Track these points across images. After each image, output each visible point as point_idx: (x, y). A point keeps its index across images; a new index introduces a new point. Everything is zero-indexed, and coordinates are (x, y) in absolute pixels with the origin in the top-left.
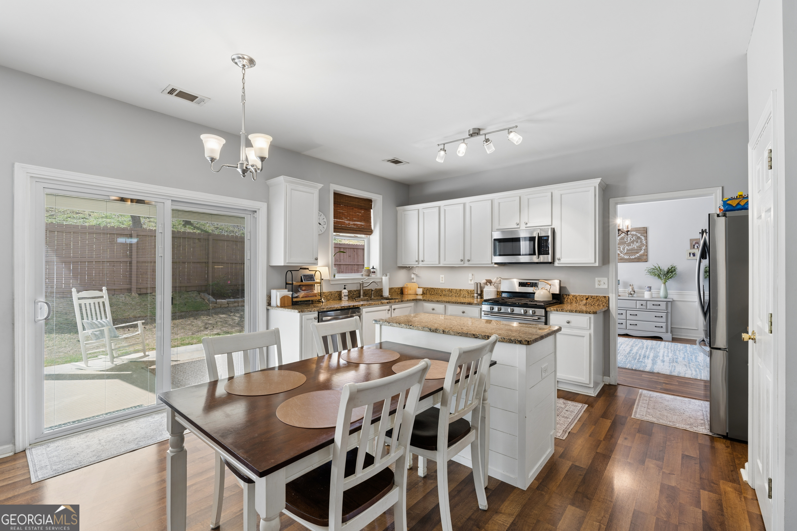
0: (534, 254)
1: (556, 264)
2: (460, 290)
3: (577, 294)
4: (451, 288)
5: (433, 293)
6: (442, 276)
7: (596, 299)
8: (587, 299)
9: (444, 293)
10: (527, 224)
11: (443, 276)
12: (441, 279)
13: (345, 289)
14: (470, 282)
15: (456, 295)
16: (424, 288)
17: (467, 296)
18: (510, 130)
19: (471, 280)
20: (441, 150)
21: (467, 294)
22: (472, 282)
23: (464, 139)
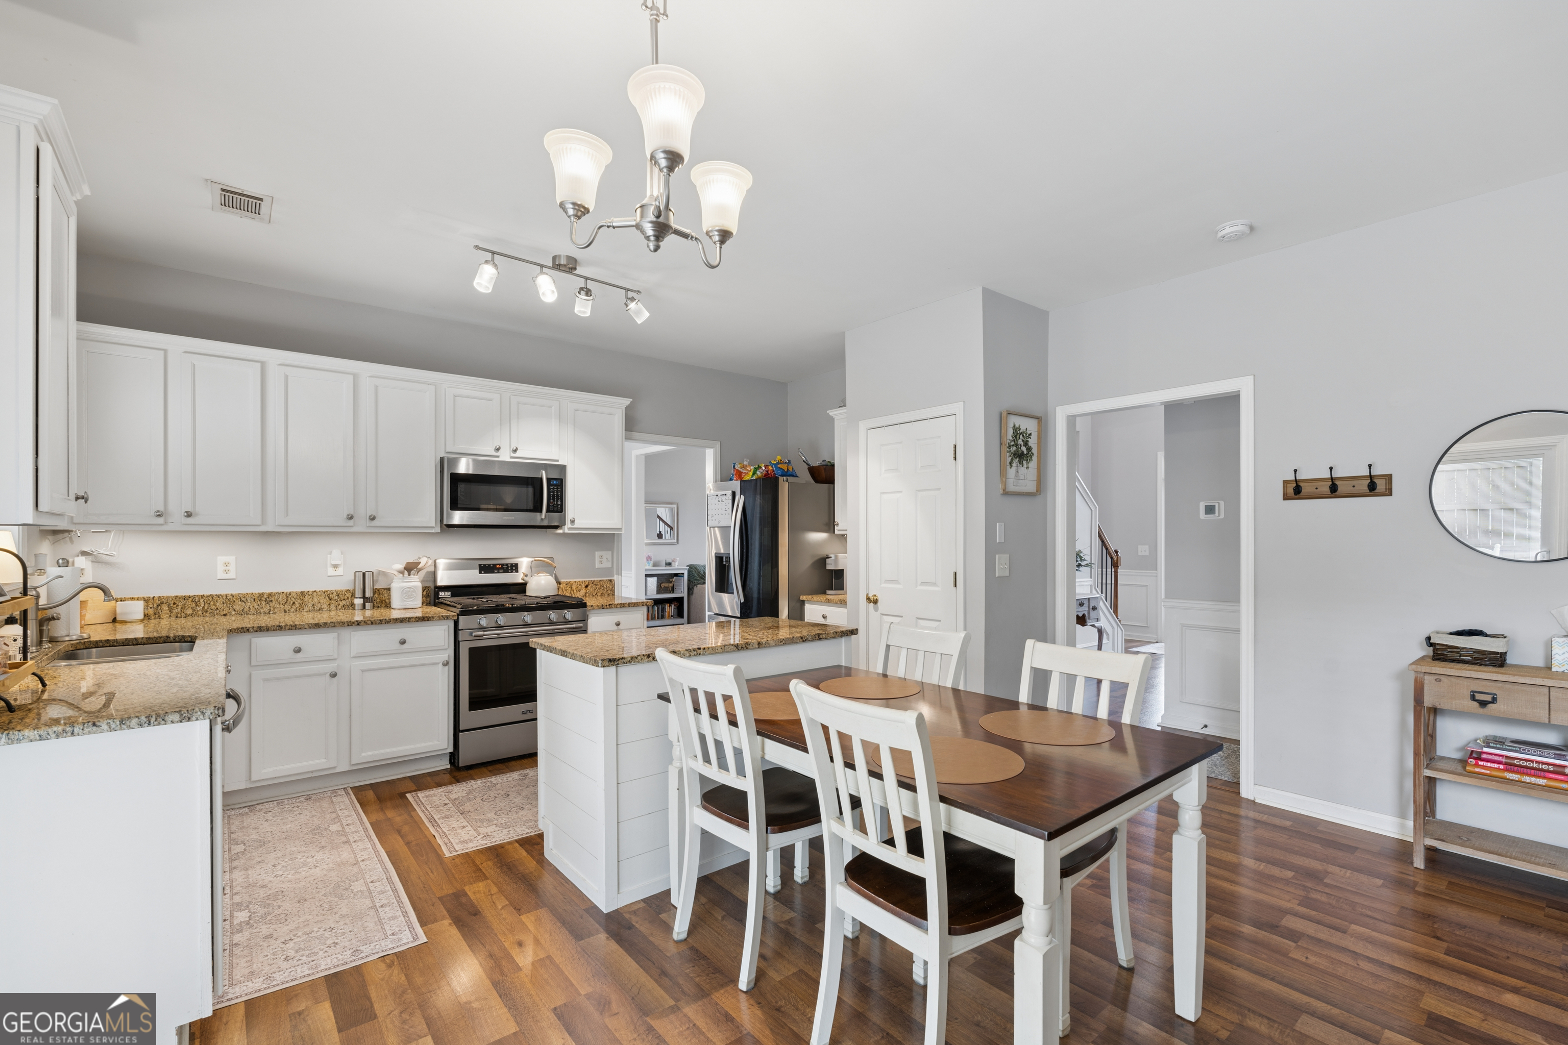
0: (537, 508)
1: (566, 528)
2: (302, 593)
3: (572, 580)
4: (267, 590)
5: (189, 611)
6: (221, 559)
7: (600, 585)
8: (587, 586)
9: (237, 607)
10: (515, 451)
11: (231, 559)
12: (220, 568)
14: (331, 571)
15: (287, 607)
16: (146, 600)
17: (325, 606)
18: (630, 294)
19: (335, 566)
20: (487, 262)
21: (325, 601)
22: (340, 571)
23: (542, 266)
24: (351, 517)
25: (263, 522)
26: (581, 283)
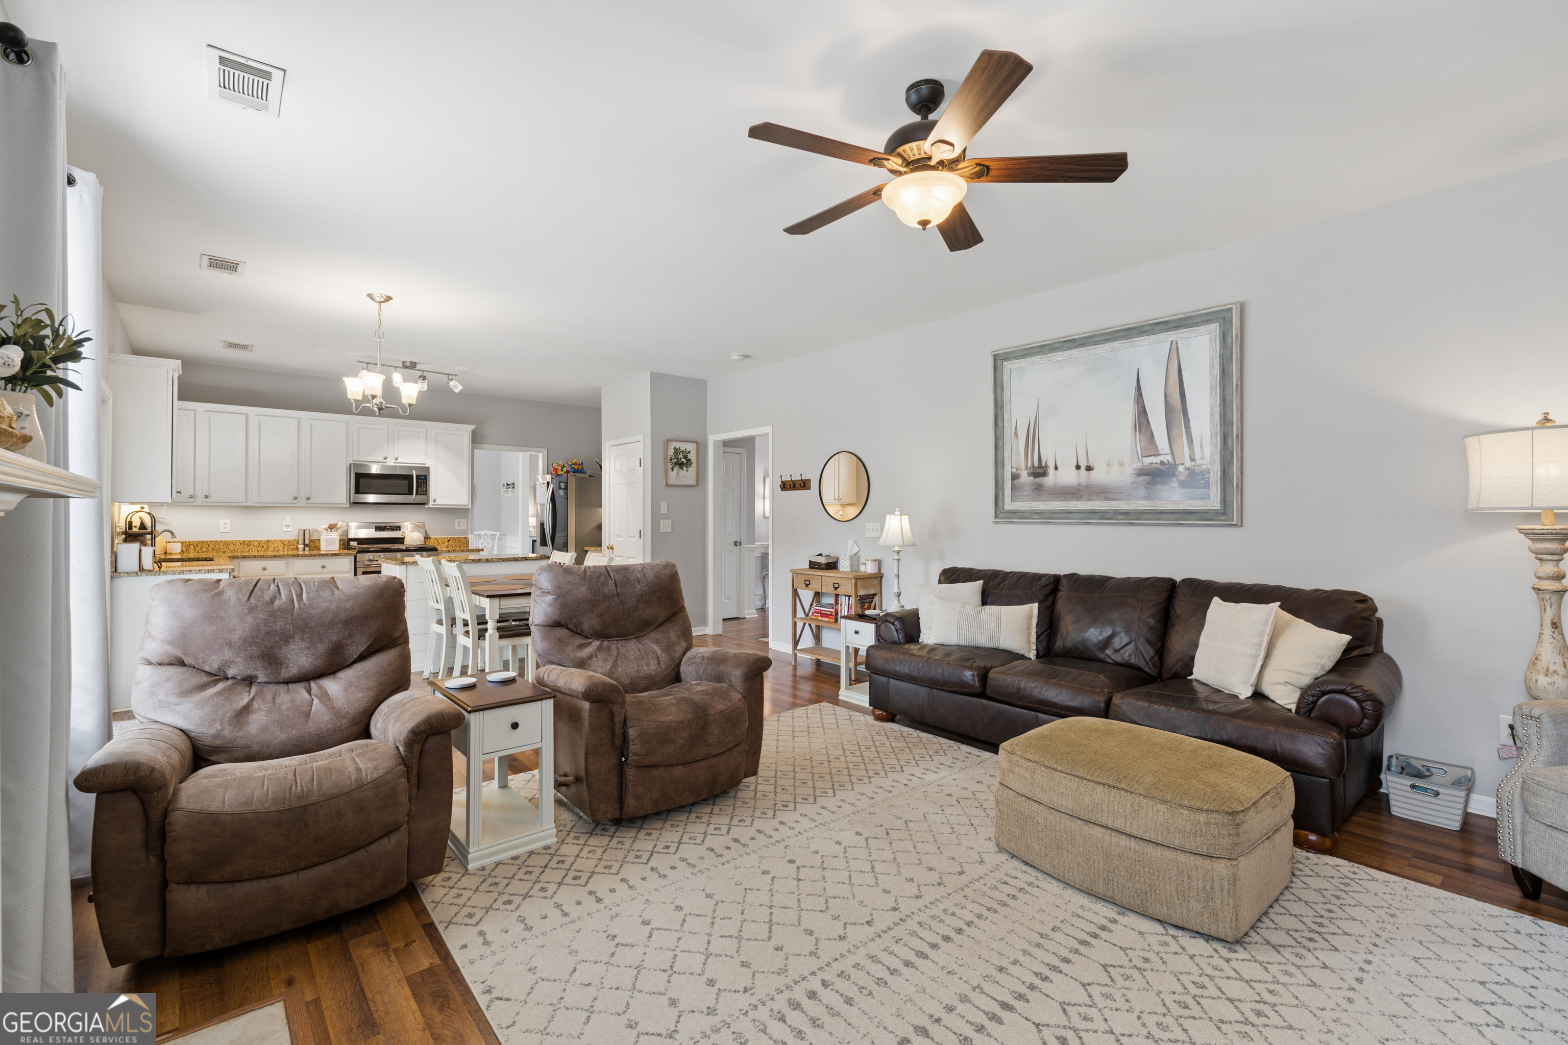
0: (411, 493)
1: (431, 504)
2: (267, 540)
3: (439, 537)
4: (248, 539)
5: (205, 549)
6: (222, 521)
7: (457, 540)
8: (449, 541)
9: (231, 548)
10: (396, 459)
11: (228, 521)
12: (222, 526)
14: (285, 529)
15: (259, 549)
16: (182, 543)
17: (281, 549)
18: (450, 377)
19: (287, 526)
20: (364, 369)
21: (281, 546)
22: (290, 529)
23: (396, 367)
24: (296, 498)
25: (246, 501)
26: (420, 373)
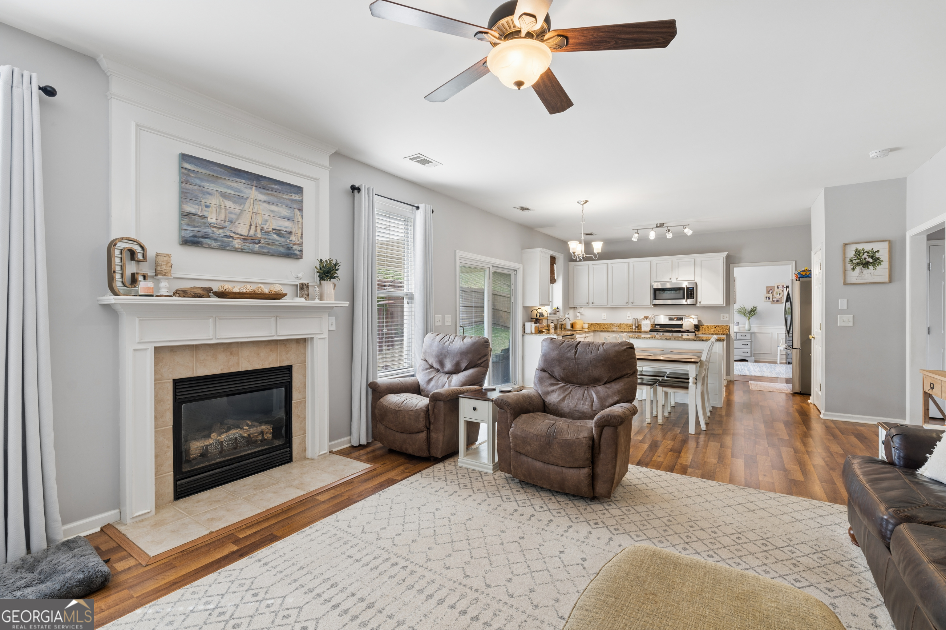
0: (684, 298)
1: (698, 305)
2: (621, 323)
3: (709, 325)
4: (612, 323)
5: (597, 327)
6: (603, 314)
7: (722, 327)
8: (715, 327)
9: (606, 327)
10: (677, 279)
11: (605, 314)
12: (603, 316)
13: (552, 323)
14: (628, 318)
15: (617, 328)
16: (589, 324)
17: (626, 328)
18: (684, 226)
19: (629, 317)
20: (636, 233)
21: (626, 326)
22: (630, 318)
23: (652, 228)
24: (627, 303)
25: (607, 305)
26: (666, 229)
